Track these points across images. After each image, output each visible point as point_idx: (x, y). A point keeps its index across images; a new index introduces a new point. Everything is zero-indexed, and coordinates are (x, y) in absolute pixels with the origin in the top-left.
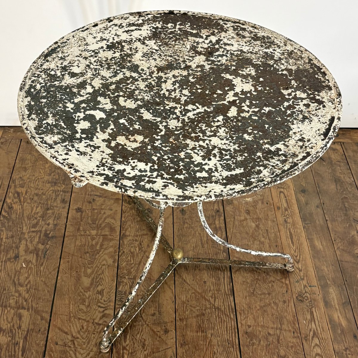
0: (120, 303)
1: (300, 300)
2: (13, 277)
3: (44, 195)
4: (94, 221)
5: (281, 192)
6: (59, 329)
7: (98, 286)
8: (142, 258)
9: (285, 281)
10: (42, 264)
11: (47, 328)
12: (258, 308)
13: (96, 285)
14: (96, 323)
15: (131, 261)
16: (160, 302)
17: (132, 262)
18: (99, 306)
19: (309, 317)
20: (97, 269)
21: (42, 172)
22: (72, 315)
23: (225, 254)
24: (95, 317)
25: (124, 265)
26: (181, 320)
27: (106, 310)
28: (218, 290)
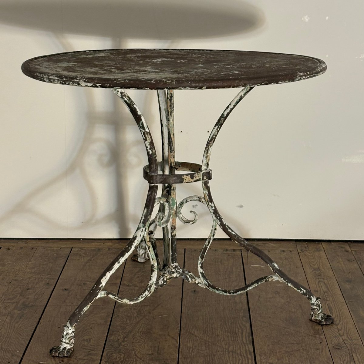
0: (111, 347)
1: (337, 349)
3: (25, 280)
5: (319, 281)
6: (34, 361)
7: (84, 336)
8: (141, 320)
9: (319, 336)
10: (17, 322)
11: (19, 361)
12: (283, 352)
14: (80, 359)
15: (126, 321)
16: (160, 347)
17: (128, 321)
18: (84, 349)
19: (347, 359)
20: (84, 326)
21: (24, 267)
23: (244, 319)
24: (78, 355)
25: (117, 324)
26: (185, 358)
27: (92, 351)
28: (234, 341)
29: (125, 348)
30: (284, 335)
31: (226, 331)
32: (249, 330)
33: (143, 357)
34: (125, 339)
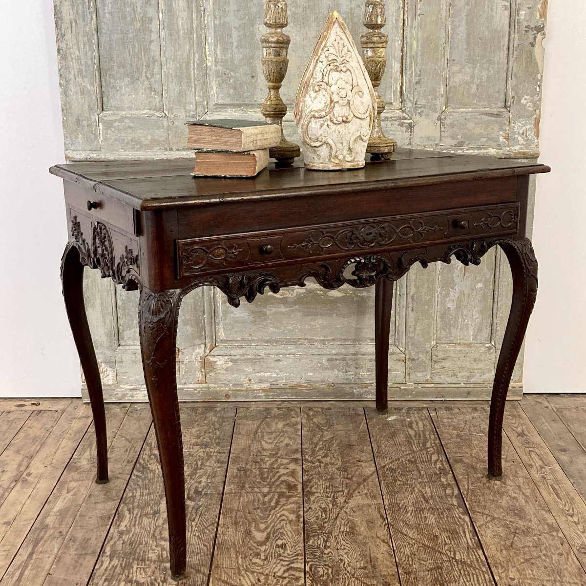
0: (313, 557)
1: (584, 553)
2: (152, 531)
4: (264, 479)
5: (530, 451)
6: (224, 582)
7: (277, 540)
8: (339, 513)
9: (557, 534)
10: (194, 519)
11: (206, 582)
12: (522, 560)
13: (273, 540)
14: (279, 576)
15: (322, 516)
16: (372, 555)
17: (325, 517)
18: (282, 560)
20: (273, 524)
22: (241, 568)
23: (461, 510)
24: (276, 570)
25: (312, 520)
26: (406, 573)
27: (291, 563)
28: (458, 544)
29: (330, 559)
30: (515, 535)
31: (443, 529)
32: (471, 528)
33: (355, 572)
34: (328, 544)
